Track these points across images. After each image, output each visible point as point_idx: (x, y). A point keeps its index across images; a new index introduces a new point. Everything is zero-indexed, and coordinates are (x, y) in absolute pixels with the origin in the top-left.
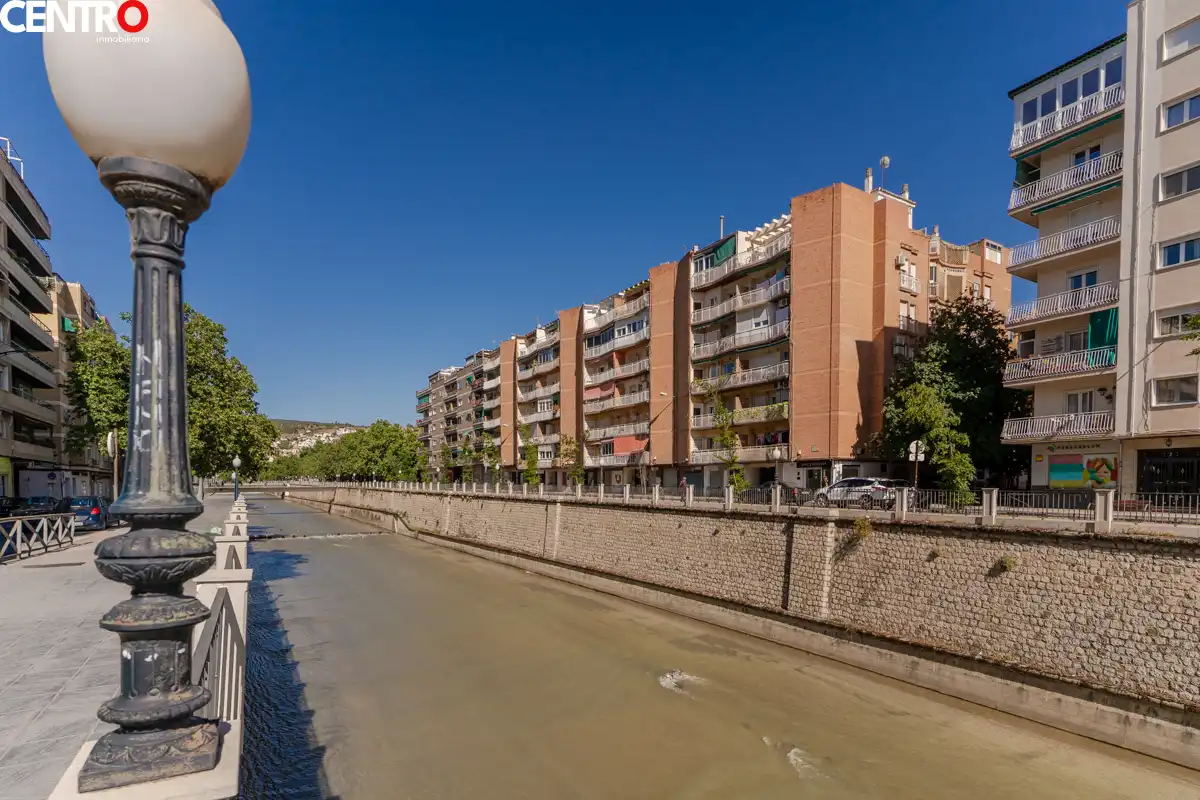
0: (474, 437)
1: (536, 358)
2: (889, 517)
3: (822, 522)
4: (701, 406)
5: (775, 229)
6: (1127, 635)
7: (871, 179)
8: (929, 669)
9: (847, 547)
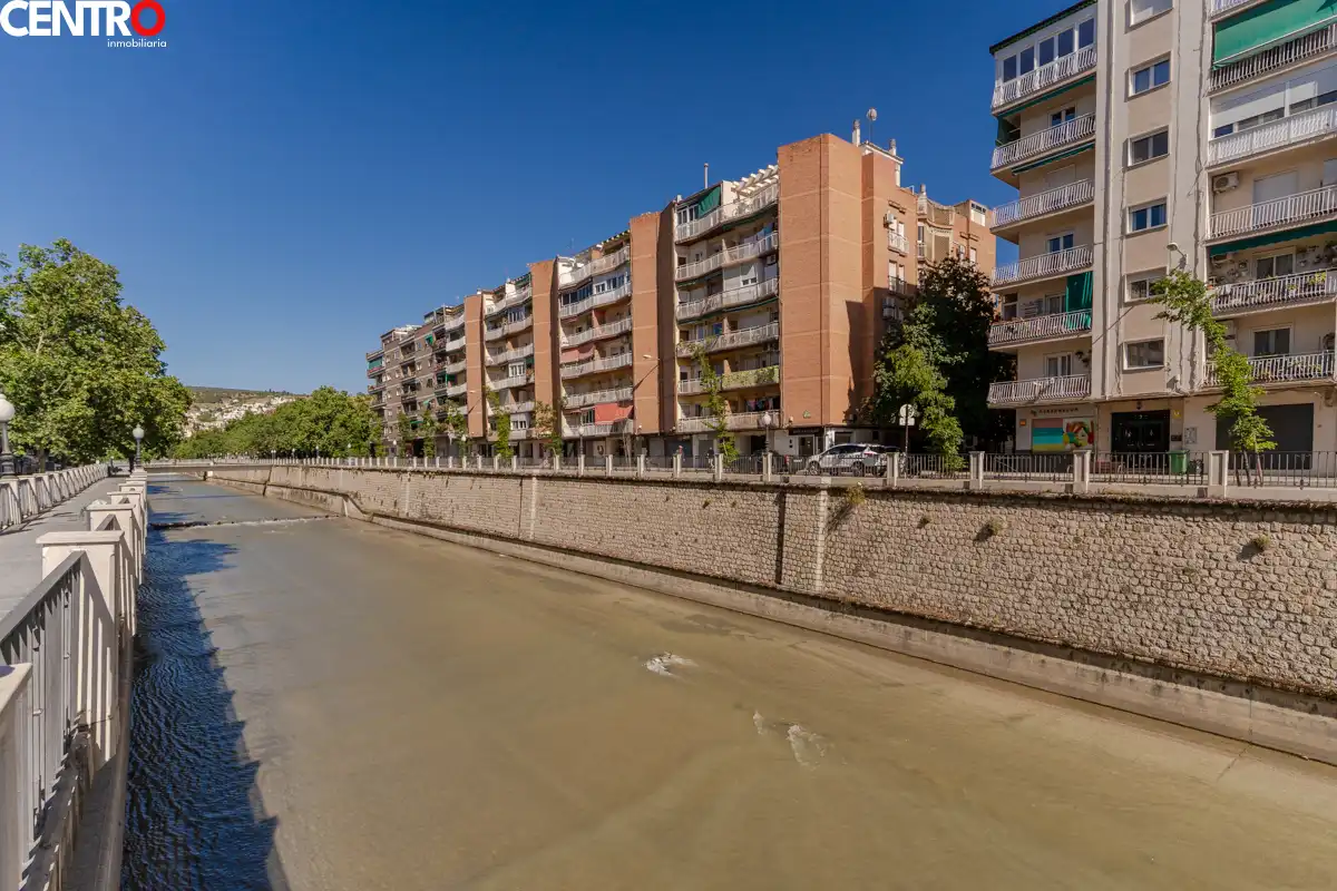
0: (436, 405)
1: (506, 316)
2: (881, 483)
3: (814, 490)
4: (688, 370)
5: (762, 181)
6: (1104, 593)
7: (858, 131)
8: (922, 639)
9: (839, 517)
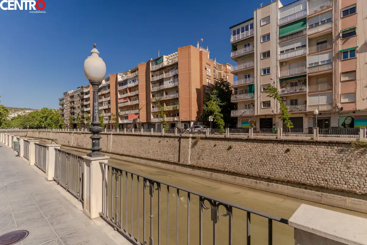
0: (81, 114)
1: (102, 89)
2: (205, 136)
3: (188, 138)
4: (154, 105)
5: (174, 56)
6: (256, 162)
7: (198, 44)
9: (194, 144)
